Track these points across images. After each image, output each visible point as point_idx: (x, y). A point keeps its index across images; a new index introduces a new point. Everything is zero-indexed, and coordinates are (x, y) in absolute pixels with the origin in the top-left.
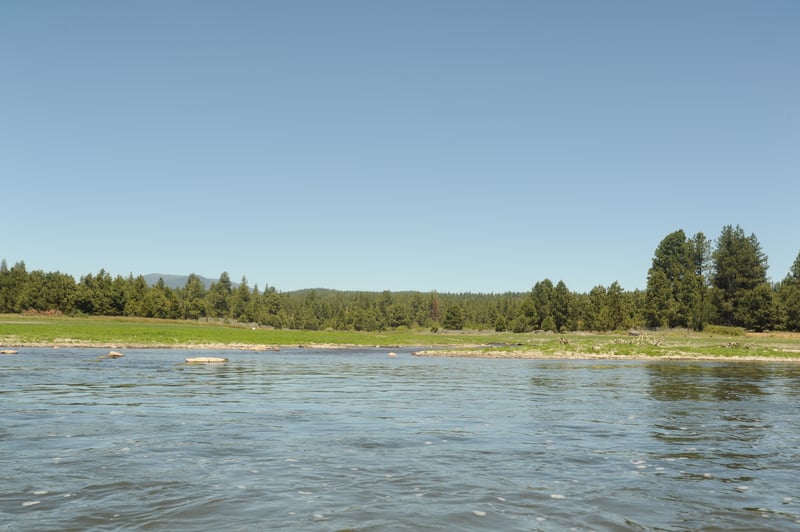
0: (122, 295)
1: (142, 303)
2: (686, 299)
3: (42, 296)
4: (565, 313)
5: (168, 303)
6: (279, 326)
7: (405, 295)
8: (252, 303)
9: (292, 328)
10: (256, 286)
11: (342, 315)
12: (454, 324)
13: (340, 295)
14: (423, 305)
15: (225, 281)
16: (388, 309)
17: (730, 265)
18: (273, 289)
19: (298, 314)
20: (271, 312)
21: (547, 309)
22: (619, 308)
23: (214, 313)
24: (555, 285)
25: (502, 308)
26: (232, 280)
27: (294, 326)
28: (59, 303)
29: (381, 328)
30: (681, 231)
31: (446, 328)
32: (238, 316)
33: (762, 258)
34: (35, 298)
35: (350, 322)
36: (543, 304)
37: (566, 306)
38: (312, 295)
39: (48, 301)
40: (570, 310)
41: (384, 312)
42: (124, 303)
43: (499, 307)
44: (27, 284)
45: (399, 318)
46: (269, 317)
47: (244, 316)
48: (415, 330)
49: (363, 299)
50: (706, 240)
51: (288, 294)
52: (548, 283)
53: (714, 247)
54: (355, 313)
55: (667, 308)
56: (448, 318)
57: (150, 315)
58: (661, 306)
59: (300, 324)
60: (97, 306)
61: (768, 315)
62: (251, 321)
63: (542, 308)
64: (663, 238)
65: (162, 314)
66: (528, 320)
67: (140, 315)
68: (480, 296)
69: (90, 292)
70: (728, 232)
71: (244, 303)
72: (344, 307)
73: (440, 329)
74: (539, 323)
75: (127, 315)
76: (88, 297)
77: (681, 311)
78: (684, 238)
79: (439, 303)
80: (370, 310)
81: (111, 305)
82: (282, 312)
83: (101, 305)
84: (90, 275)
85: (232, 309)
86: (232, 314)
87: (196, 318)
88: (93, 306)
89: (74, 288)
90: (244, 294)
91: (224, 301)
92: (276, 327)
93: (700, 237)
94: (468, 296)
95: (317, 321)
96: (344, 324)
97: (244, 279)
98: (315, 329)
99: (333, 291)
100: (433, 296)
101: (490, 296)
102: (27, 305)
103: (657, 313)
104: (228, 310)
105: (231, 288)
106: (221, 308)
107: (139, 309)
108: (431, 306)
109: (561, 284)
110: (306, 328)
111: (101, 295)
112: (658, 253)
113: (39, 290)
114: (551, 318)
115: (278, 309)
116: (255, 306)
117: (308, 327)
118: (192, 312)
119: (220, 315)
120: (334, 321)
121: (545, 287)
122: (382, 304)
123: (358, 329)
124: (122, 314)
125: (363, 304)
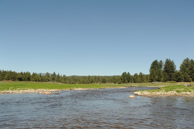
0: (30, 76)
1: (34, 78)
2: (159, 75)
3: (10, 77)
4: (130, 79)
5: (40, 78)
6: (66, 83)
7: (93, 76)
8: (60, 78)
9: (69, 84)
10: (61, 75)
11: (80, 81)
12: (104, 82)
13: (79, 77)
14: (97, 78)
15: (54, 74)
16: (90, 79)
17: (168, 67)
18: (65, 75)
19: (70, 81)
20: (64, 80)
21: (125, 78)
22: (142, 78)
23: (52, 81)
24: (127, 73)
25: (113, 79)
26: (56, 74)
27: (69, 83)
28: (14, 79)
29: (88, 83)
30: (156, 60)
31: (103, 83)
32: (57, 81)
33: (175, 66)
34: (9, 77)
35: (82, 82)
36: (125, 77)
37: (130, 78)
38: (73, 77)
39: (12, 78)
40: (131, 78)
41: (89, 80)
42: (30, 78)
43: (113, 78)
44: (7, 74)
45: (92, 81)
46: (64, 81)
47: (58, 81)
48: (96, 83)
49: (84, 77)
50: (162, 62)
51: (68, 77)
52: (125, 73)
53: (164, 63)
54: (83, 80)
55: (155, 77)
56: (103, 81)
57: (36, 81)
58: (154, 77)
59: (71, 83)
60: (23, 79)
61: (180, 78)
62: (60, 82)
63: (124, 78)
64: (153, 62)
65: (39, 81)
66: (121, 81)
67: (34, 81)
68: (108, 76)
69: (22, 76)
70: (167, 60)
71: (58, 78)
72: (80, 79)
73: (102, 83)
74: (124, 81)
75: (31, 81)
76: (21, 77)
77: (158, 78)
78: (157, 62)
79: (100, 78)
80: (86, 79)
81: (27, 79)
82: (67, 80)
83: (25, 79)
84: (22, 72)
85: (56, 80)
86: (56, 81)
87: (47, 82)
88: (22, 79)
89: (18, 75)
90: (58, 76)
91: (54, 78)
92: (65, 83)
93: (161, 61)
94: (106, 76)
95: (74, 82)
96: (80, 82)
97: (58, 73)
98: (74, 84)
99: (78, 76)
100: (99, 76)
101: (110, 76)
102: (7, 79)
103: (153, 78)
104: (55, 80)
105: (56, 75)
106: (53, 79)
107: (33, 80)
108: (99, 79)
109: (128, 73)
110: (72, 84)
111: (25, 76)
112: (152, 65)
113: (10, 75)
114: (127, 80)
115: (66, 79)
116: (61, 79)
117: (72, 83)
118: (46, 80)
119: (53, 81)
120: (78, 82)
121: (125, 74)
122: (88, 78)
123: (83, 84)
124: (30, 81)
125: (84, 78)
